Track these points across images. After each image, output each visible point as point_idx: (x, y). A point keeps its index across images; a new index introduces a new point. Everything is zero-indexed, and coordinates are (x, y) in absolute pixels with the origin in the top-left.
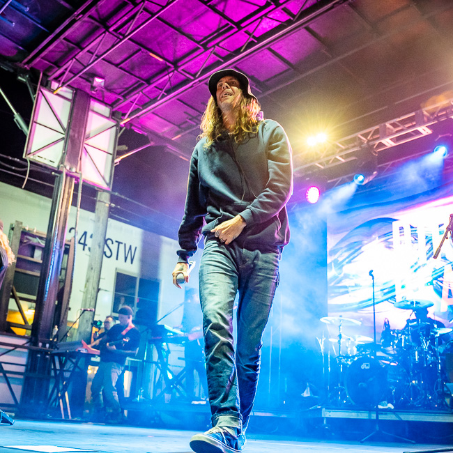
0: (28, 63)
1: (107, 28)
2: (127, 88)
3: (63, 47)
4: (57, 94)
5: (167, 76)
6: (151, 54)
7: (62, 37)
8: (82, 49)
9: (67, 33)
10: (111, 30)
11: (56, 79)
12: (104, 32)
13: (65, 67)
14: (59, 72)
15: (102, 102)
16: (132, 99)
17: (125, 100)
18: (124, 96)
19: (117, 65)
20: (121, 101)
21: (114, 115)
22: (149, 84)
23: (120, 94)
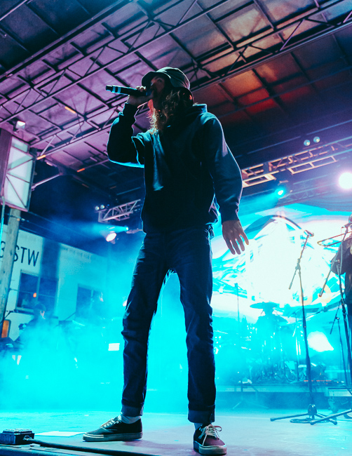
1: (32, 86)
2: (43, 131)
5: (78, 125)
6: (66, 108)
8: (9, 99)
10: (36, 87)
12: (30, 89)
15: (21, 140)
16: (47, 140)
17: (41, 140)
18: (40, 137)
19: (37, 114)
20: (37, 140)
21: (32, 151)
22: (63, 129)
23: (37, 135)
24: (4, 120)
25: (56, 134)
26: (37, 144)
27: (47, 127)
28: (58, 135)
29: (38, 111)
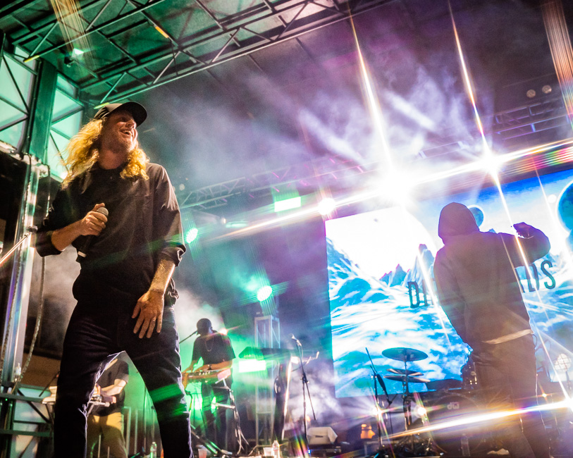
11: (22, 45)
15: (68, 79)
18: (99, 75)
19: (107, 36)
20: (93, 81)
22: (139, 64)
24: (55, 46)
25: (127, 70)
27: (115, 60)
28: (130, 71)
29: (111, 32)
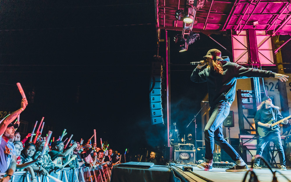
0: (225, 28)
1: (250, 2)
2: (270, 20)
3: (235, 17)
4: (240, 35)
5: (286, 8)
6: (274, 2)
7: (233, 14)
8: (243, 15)
9: (234, 12)
10: (252, 2)
11: (238, 30)
12: (249, 5)
13: (239, 24)
14: (238, 27)
15: (261, 30)
16: (274, 23)
17: (271, 25)
19: (261, 14)
20: (269, 26)
21: (269, 33)
23: (267, 23)
25: (277, 18)
26: (270, 28)
27: (271, 17)
29: (261, 12)
